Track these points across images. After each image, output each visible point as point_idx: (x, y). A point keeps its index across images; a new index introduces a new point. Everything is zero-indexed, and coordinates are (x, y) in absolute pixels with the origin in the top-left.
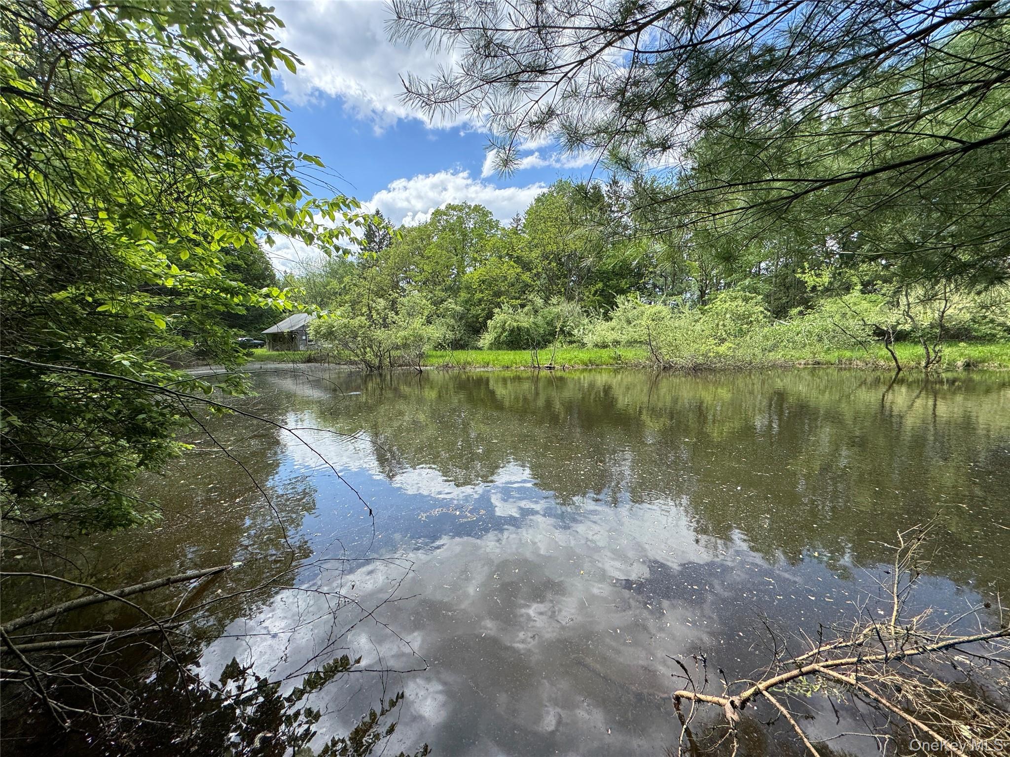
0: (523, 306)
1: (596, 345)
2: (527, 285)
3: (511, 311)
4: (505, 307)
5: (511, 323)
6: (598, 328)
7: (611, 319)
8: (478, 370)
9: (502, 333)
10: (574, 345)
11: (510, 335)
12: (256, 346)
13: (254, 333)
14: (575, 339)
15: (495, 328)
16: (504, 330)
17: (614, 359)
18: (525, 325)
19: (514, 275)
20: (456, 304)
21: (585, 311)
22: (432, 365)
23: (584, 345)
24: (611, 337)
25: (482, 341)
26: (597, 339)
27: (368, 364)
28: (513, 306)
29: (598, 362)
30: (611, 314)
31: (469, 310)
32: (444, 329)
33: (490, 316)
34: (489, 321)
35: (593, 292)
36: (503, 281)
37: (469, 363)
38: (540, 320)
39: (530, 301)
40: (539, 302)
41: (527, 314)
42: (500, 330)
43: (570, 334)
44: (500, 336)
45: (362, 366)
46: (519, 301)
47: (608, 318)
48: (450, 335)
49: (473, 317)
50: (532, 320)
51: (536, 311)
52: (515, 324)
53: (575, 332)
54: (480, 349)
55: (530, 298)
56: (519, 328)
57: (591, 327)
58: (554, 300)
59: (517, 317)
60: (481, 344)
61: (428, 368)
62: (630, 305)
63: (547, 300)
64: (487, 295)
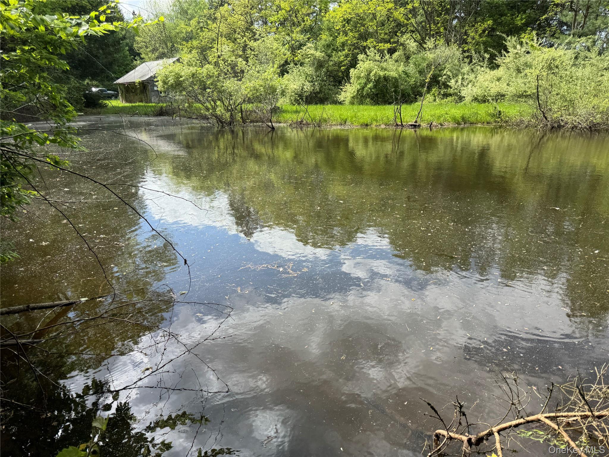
0: (392, 51)
1: (476, 99)
2: (399, 25)
3: (378, 57)
4: (371, 52)
5: (377, 71)
6: (480, 78)
7: (498, 66)
8: (334, 128)
9: (366, 84)
10: (449, 99)
11: (375, 86)
12: (109, 97)
13: (107, 83)
14: (451, 91)
15: (359, 78)
16: (368, 80)
17: (493, 116)
18: (393, 74)
19: (384, 12)
20: (316, 49)
21: (467, 57)
22: (285, 122)
23: (461, 98)
24: (495, 88)
25: (343, 93)
26: (477, 91)
27: (219, 119)
28: (381, 52)
29: (473, 119)
30: (499, 60)
31: (330, 56)
32: (302, 79)
33: (353, 64)
34: (352, 70)
35: (480, 31)
36: (371, 20)
37: (325, 121)
38: (411, 69)
39: (402, 44)
40: (412, 45)
41: (397, 61)
42: (363, 81)
43: (447, 86)
44: (363, 88)
45: (214, 121)
46: (388, 46)
47: (494, 66)
48: (308, 87)
49: (334, 65)
50: (401, 68)
51: (408, 58)
52: (382, 73)
53: (452, 83)
54: (340, 103)
55: (402, 40)
56: (386, 78)
57: (472, 76)
58: (430, 44)
59: (384, 65)
60: (341, 97)
61: (282, 125)
62: (523, 49)
63: (421, 43)
64: (351, 37)
